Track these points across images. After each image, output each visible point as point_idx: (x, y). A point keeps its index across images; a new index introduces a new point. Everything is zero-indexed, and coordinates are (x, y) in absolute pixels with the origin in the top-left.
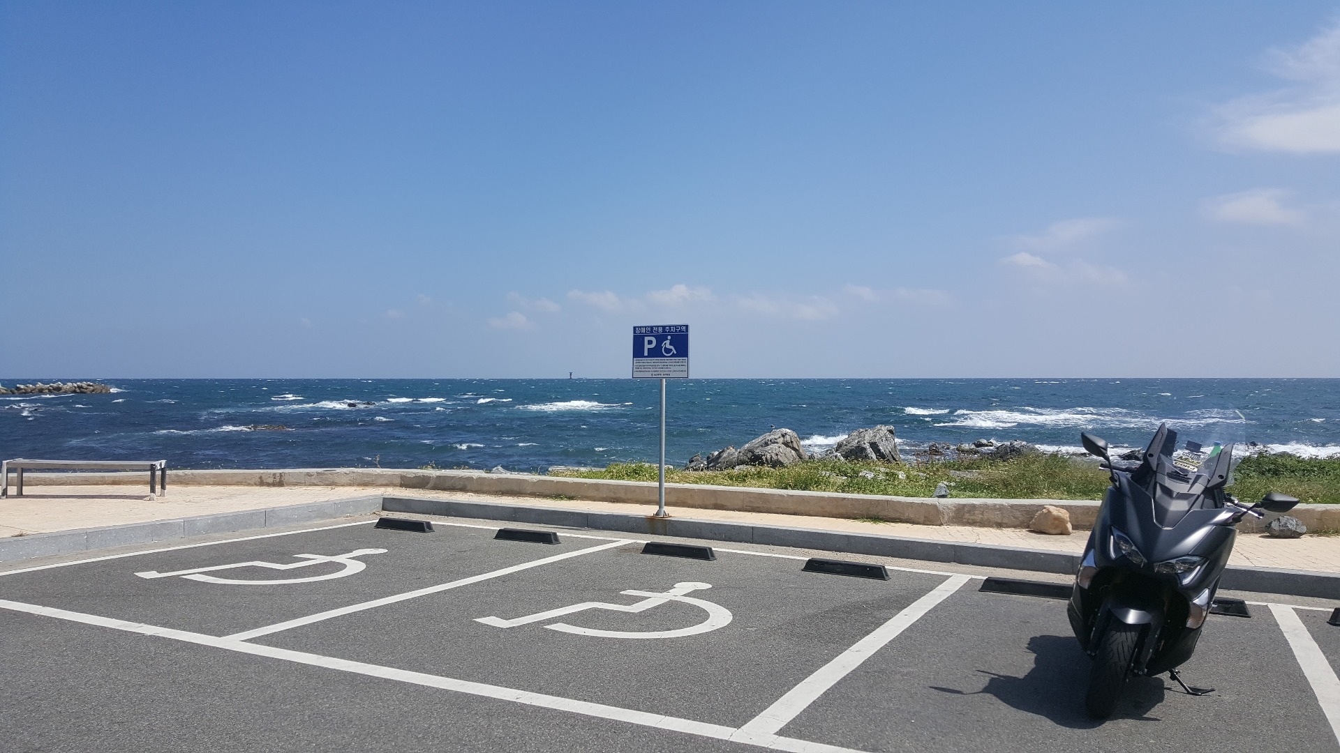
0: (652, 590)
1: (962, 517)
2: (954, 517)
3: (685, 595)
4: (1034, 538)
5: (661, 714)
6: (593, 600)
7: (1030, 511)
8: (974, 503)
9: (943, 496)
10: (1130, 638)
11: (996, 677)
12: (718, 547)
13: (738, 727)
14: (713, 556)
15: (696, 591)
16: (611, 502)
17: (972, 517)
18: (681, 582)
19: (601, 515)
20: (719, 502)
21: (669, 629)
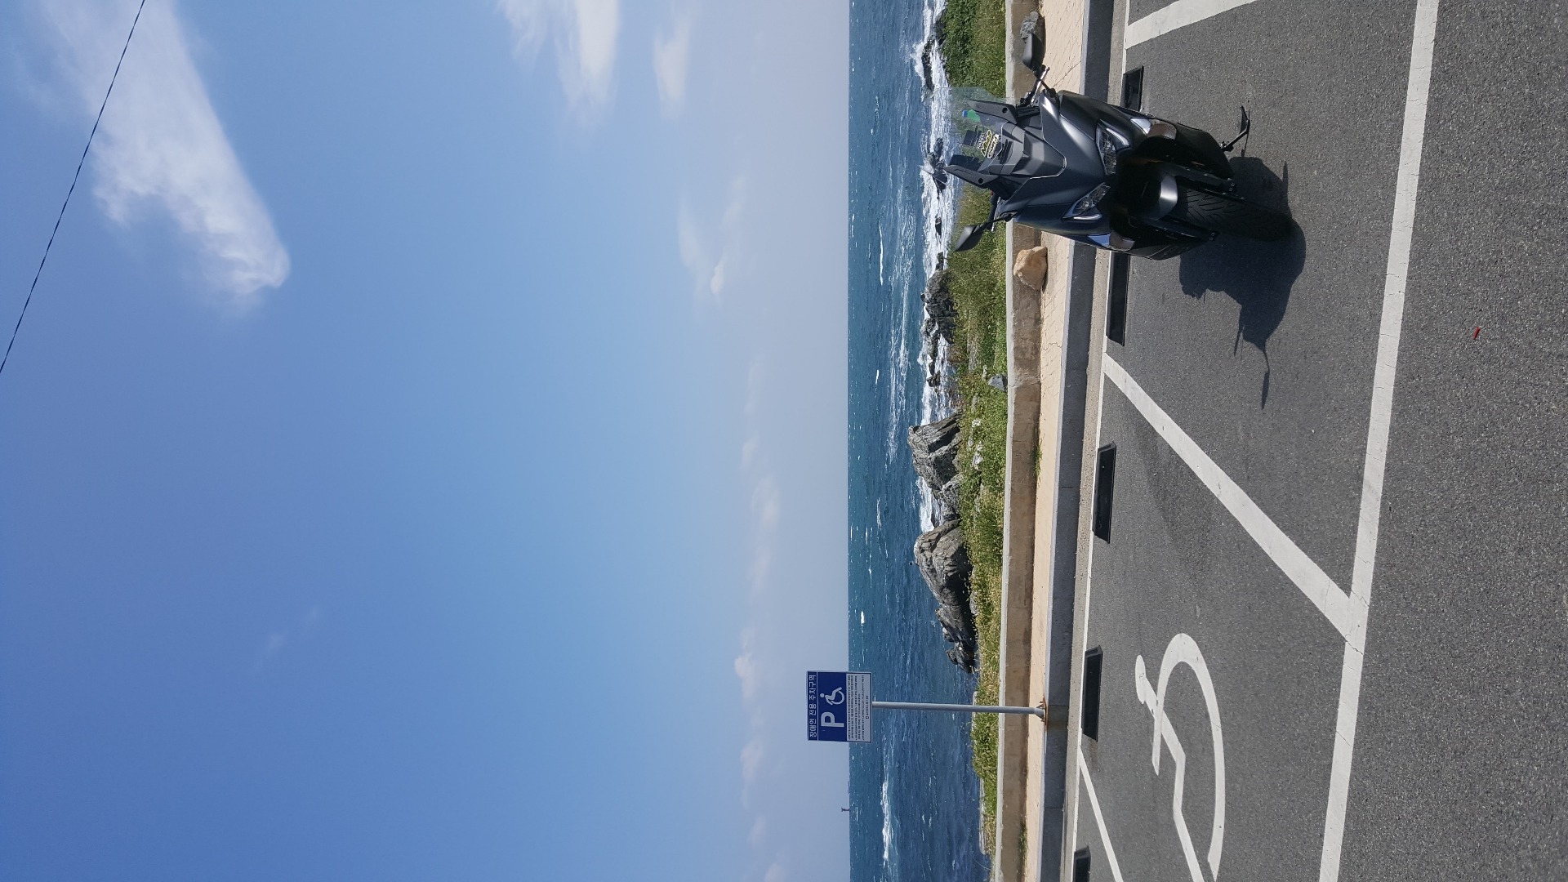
0: (1150, 732)
1: (1029, 360)
2: (1031, 369)
3: (1155, 691)
4: (1053, 285)
5: (1334, 737)
6: (1170, 812)
7: (1021, 289)
8: (1012, 348)
9: (1005, 381)
10: (1193, 198)
11: (1241, 334)
12: (1082, 643)
13: (1343, 641)
14: (1095, 650)
15: (1149, 677)
16: (1026, 775)
17: (1030, 350)
18: (1136, 694)
19: (1046, 789)
20: (1021, 637)
21: (1207, 716)
